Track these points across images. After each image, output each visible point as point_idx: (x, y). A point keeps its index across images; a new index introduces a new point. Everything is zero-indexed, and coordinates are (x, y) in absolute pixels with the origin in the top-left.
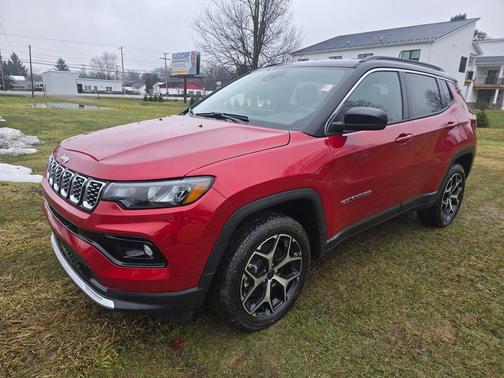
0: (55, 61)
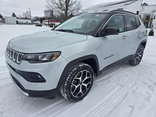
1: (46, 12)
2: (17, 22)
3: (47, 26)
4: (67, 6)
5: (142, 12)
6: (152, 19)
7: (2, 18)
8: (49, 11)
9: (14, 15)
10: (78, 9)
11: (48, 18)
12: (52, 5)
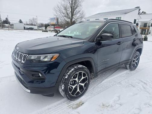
0: (19, 20)
1: (52, 19)
2: (25, 27)
3: (52, 32)
4: (72, 15)
5: (140, 20)
6: (149, 27)
7: (9, 24)
8: (55, 18)
9: (21, 22)
10: (82, 18)
11: (54, 25)
12: (60, 14)
